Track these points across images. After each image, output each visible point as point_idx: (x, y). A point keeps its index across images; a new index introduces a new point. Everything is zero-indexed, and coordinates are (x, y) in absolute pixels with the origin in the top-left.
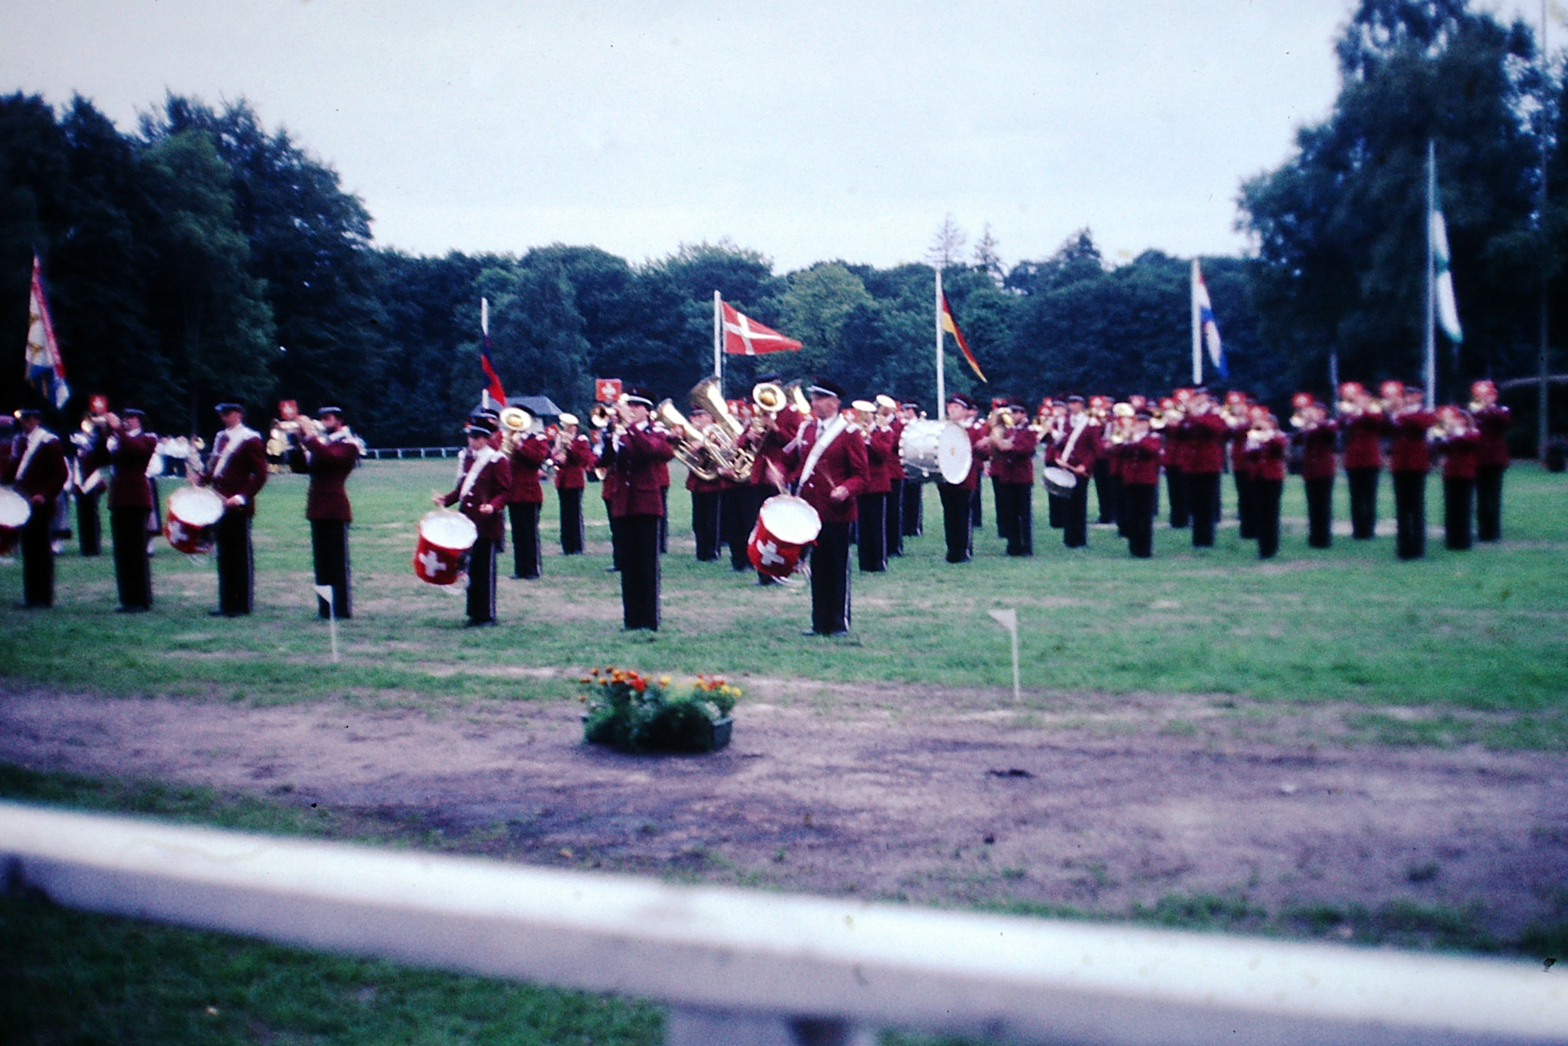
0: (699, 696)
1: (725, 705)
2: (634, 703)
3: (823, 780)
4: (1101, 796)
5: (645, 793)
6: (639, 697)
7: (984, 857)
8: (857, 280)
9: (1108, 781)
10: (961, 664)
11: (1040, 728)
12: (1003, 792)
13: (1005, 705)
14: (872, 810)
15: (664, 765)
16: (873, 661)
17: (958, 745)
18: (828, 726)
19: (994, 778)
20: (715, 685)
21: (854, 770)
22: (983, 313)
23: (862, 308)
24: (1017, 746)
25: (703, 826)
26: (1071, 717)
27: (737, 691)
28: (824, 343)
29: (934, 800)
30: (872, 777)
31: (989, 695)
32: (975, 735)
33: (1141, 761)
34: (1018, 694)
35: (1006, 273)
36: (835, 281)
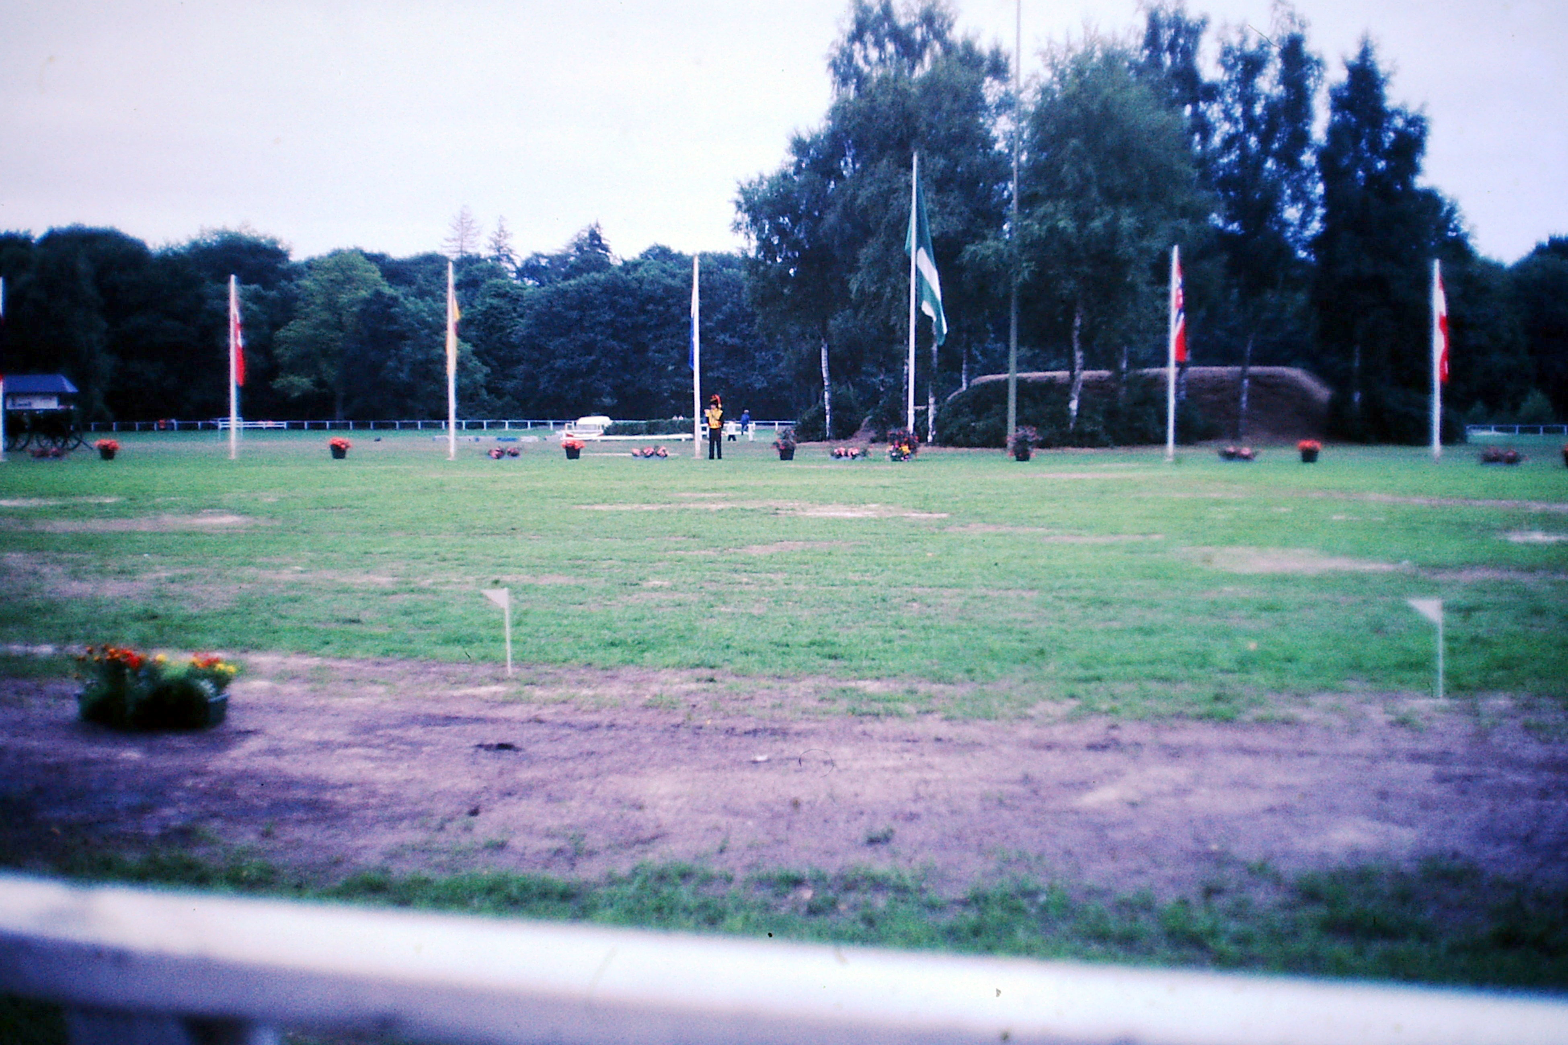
0: (194, 673)
1: (221, 681)
2: (129, 680)
3: (314, 755)
4: (584, 768)
5: (138, 768)
6: (135, 674)
7: (468, 829)
8: (374, 267)
9: (591, 753)
10: (457, 641)
11: (529, 702)
12: (491, 764)
13: (498, 680)
14: (362, 784)
15: (158, 742)
16: (372, 637)
17: (449, 720)
18: (323, 702)
19: (482, 751)
20: (211, 663)
21: (347, 746)
22: (495, 301)
23: (379, 294)
24: (507, 720)
25: (192, 802)
26: (560, 692)
27: (232, 669)
28: (340, 326)
29: (420, 773)
30: (362, 751)
31: (485, 670)
32: (466, 710)
33: (623, 733)
34: (510, 670)
35: (519, 264)
36: (352, 267)
